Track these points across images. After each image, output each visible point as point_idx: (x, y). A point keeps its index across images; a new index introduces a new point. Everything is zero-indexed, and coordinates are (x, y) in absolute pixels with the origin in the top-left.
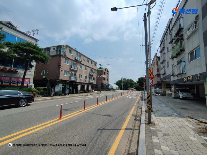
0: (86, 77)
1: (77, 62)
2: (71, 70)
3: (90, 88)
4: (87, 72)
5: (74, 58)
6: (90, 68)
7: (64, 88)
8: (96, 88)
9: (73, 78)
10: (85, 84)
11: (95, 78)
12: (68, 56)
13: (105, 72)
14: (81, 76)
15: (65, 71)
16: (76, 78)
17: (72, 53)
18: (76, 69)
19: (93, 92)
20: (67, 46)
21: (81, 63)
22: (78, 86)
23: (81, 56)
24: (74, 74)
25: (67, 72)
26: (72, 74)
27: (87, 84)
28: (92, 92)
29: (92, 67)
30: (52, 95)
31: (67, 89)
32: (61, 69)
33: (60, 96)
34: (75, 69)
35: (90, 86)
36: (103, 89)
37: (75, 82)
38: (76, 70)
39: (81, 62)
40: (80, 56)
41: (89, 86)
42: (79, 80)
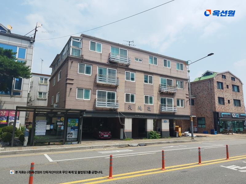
0: (148, 99)
1: (116, 67)
2: (98, 86)
3: (165, 126)
4: (152, 86)
5: (107, 58)
6: (161, 75)
7: (62, 127)
8: (200, 126)
9: (106, 102)
10: (145, 117)
11: (182, 101)
12: (86, 57)
13: (222, 83)
14: (130, 98)
15: (80, 89)
16: (115, 103)
17: (100, 50)
18: (113, 84)
19: (185, 135)
20: (84, 36)
21: (130, 67)
22: (124, 123)
23: (129, 53)
24: (109, 94)
25: (87, 91)
26: (101, 95)
27: (154, 118)
28: (183, 136)
29: (169, 74)
30: (26, 143)
31: (73, 128)
32: (68, 86)
33: (49, 144)
34: (110, 84)
35: (165, 122)
36: (221, 130)
37: (114, 111)
38: (115, 84)
39: (127, 66)
40: (124, 53)
41: (163, 120)
42: (125, 107)
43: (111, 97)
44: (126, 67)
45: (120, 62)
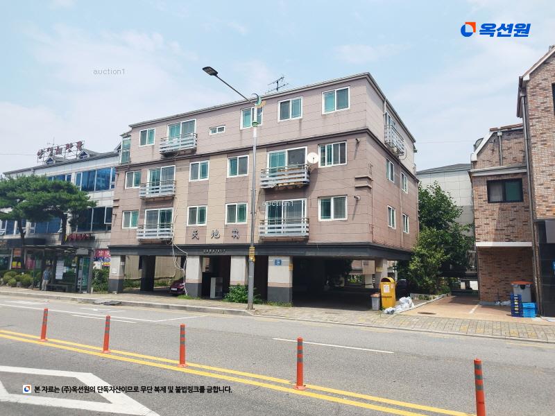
0: (236, 212)
1: (174, 161)
2: (147, 203)
4: (246, 179)
6: (271, 147)
9: (158, 229)
10: (227, 253)
14: (198, 215)
24: (162, 213)
25: (135, 214)
26: (151, 217)
29: (293, 137)
34: (165, 194)
35: (278, 263)
39: (194, 151)
40: (189, 128)
42: (187, 233)
43: (166, 217)
44: (192, 155)
45: (180, 148)
